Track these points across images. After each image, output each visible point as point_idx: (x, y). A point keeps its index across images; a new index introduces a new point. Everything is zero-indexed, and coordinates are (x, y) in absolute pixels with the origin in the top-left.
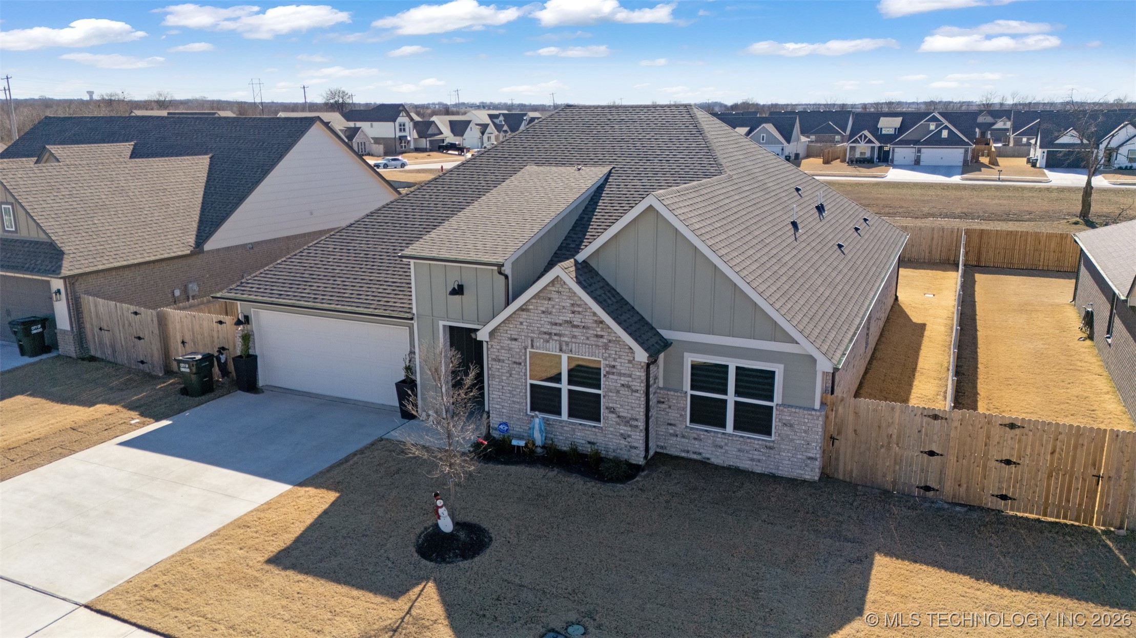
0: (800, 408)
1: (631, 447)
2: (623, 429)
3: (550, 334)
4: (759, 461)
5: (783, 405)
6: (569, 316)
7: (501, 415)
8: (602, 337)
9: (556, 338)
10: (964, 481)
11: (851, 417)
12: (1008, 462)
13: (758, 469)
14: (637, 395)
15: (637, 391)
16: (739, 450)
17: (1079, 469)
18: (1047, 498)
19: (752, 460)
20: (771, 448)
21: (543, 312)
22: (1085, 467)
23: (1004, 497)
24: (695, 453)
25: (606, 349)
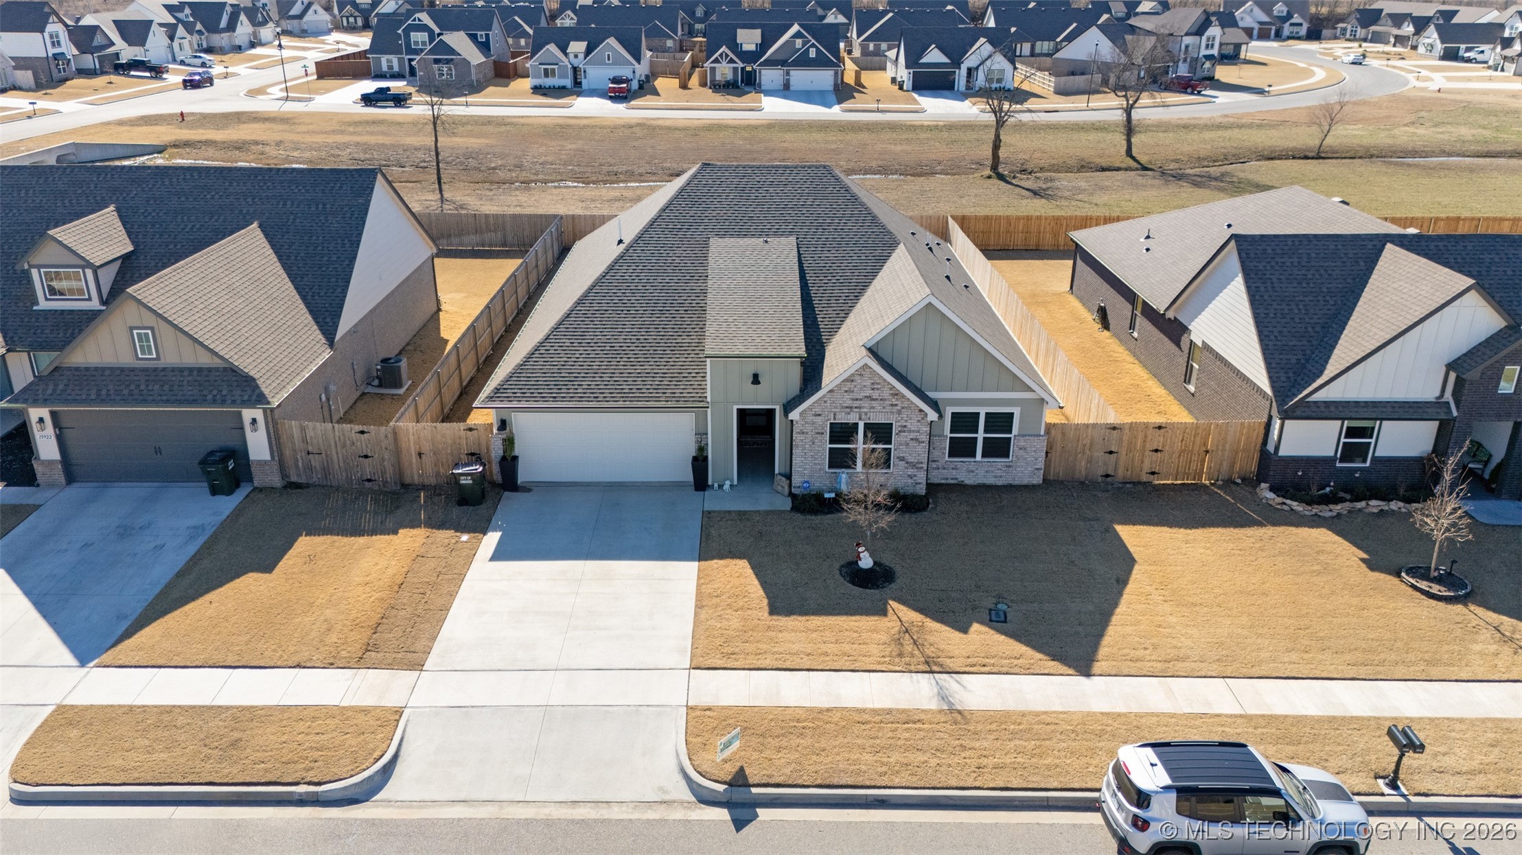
0: (1031, 436)
1: (916, 483)
2: (910, 471)
3: (852, 407)
4: (1001, 477)
5: (1019, 435)
6: (868, 392)
7: (803, 475)
8: (896, 405)
9: (856, 410)
10: (1130, 467)
11: (1059, 437)
12: (1156, 451)
13: (1000, 483)
14: (923, 445)
15: (923, 442)
16: (986, 472)
17: (1196, 449)
18: (1178, 468)
19: (996, 477)
20: (1010, 467)
21: (846, 391)
22: (1200, 447)
23: (1153, 473)
24: (952, 479)
25: (899, 414)
